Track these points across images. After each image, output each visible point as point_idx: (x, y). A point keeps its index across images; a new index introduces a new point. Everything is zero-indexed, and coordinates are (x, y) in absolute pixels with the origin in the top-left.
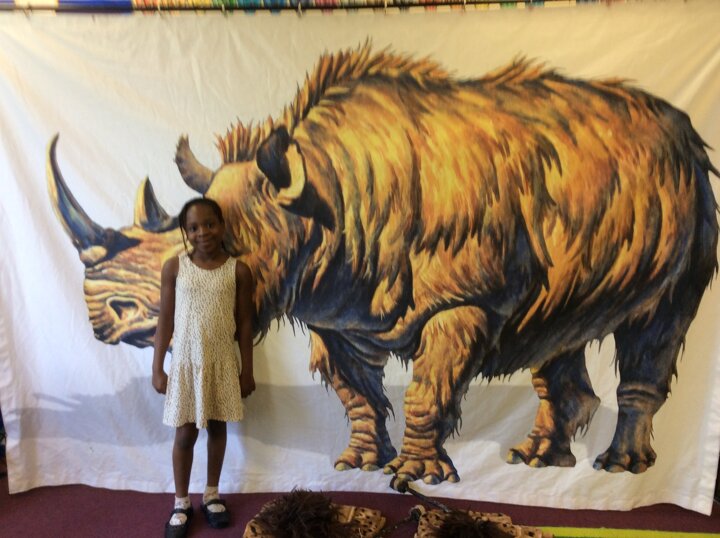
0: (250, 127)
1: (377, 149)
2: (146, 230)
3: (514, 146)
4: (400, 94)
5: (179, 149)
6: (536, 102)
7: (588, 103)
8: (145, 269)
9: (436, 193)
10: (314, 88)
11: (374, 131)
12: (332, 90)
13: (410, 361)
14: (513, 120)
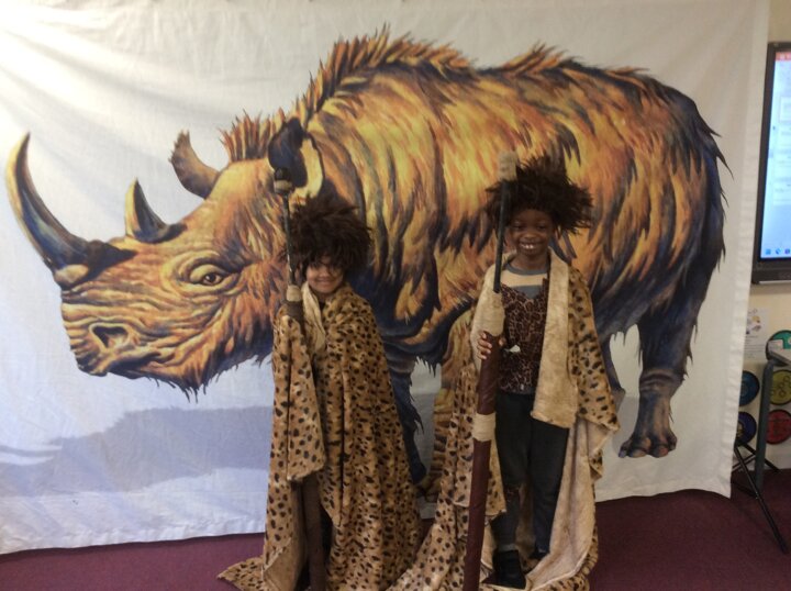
0: (258, 121)
1: (399, 143)
2: (140, 241)
3: (535, 136)
4: (420, 83)
5: (177, 146)
6: (556, 91)
7: (603, 92)
8: (140, 285)
9: (460, 187)
10: (329, 78)
11: (395, 123)
12: (348, 80)
13: (438, 366)
14: (533, 109)
